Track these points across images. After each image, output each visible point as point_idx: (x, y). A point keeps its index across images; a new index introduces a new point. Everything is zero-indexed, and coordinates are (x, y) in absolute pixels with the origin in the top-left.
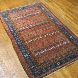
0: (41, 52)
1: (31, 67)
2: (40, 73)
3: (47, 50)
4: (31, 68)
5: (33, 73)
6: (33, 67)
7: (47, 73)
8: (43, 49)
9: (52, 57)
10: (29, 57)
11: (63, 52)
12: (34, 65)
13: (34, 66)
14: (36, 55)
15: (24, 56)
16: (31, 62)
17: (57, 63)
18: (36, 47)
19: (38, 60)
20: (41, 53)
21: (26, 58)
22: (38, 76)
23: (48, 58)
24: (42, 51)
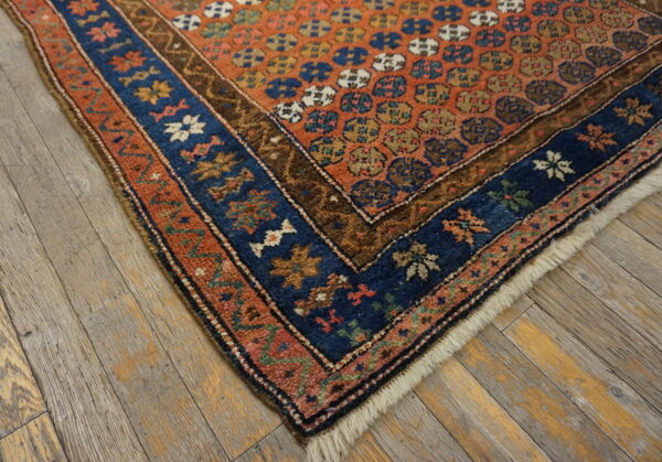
0: (344, 83)
1: (259, 236)
2: (379, 298)
3: (398, 58)
4: (257, 248)
5: (287, 310)
6: (274, 238)
7: (467, 282)
8: (359, 57)
9: (460, 117)
10: (216, 141)
11: (550, 58)
12: (285, 211)
13: (287, 227)
14: (296, 107)
15: (163, 140)
16: (247, 187)
17: (540, 165)
18: (281, 49)
19: (319, 156)
20: (337, 88)
21: (184, 154)
22: (358, 336)
23: (424, 126)
24: (347, 73)
